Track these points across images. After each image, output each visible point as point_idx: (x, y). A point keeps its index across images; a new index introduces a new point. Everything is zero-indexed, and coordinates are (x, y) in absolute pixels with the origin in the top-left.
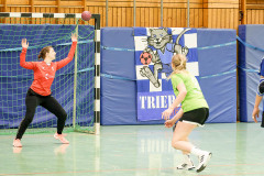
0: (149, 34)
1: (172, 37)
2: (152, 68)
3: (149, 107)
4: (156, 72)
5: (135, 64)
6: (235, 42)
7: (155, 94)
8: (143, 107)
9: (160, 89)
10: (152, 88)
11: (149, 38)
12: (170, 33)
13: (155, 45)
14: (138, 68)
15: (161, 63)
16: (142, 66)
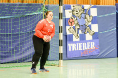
0: (72, 8)
1: (84, 10)
2: (74, 28)
3: (73, 50)
4: (77, 30)
5: (66, 25)
6: (116, 13)
7: (76, 42)
8: (70, 50)
9: (78, 40)
10: (75, 39)
11: (73, 11)
12: (83, 8)
13: (76, 15)
14: (67, 27)
15: (79, 25)
16: (69, 27)
